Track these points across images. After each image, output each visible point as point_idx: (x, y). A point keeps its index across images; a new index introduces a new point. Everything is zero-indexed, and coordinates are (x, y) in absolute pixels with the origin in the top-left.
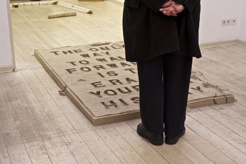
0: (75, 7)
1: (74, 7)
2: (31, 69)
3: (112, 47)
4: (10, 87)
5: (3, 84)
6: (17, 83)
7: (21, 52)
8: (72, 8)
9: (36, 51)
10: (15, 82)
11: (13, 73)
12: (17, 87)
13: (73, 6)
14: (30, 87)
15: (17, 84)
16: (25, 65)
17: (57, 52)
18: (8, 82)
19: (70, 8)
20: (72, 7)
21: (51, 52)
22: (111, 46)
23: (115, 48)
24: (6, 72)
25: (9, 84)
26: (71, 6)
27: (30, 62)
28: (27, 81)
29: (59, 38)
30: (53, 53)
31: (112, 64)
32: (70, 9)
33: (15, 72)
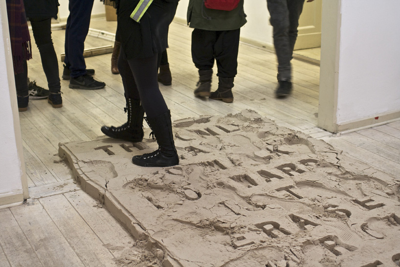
0: (107, 34)
1: (105, 35)
2: (63, 194)
3: (220, 128)
4: (26, 251)
5: (8, 246)
6: (41, 240)
7: (28, 148)
8: (101, 36)
9: (63, 147)
10: (36, 237)
11: (26, 210)
12: (43, 250)
13: (103, 34)
14: (74, 250)
15: (42, 243)
16: (46, 182)
17: (109, 148)
18: (18, 236)
19: (97, 36)
20: (101, 34)
21: (96, 149)
22: (217, 126)
23: (228, 131)
24: (9, 208)
25: (23, 244)
26: (98, 33)
27: (55, 175)
28: (63, 231)
29: (97, 107)
30: (102, 150)
31: (239, 176)
32: (98, 38)
33: (28, 204)
